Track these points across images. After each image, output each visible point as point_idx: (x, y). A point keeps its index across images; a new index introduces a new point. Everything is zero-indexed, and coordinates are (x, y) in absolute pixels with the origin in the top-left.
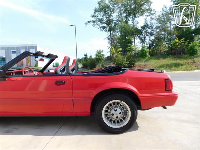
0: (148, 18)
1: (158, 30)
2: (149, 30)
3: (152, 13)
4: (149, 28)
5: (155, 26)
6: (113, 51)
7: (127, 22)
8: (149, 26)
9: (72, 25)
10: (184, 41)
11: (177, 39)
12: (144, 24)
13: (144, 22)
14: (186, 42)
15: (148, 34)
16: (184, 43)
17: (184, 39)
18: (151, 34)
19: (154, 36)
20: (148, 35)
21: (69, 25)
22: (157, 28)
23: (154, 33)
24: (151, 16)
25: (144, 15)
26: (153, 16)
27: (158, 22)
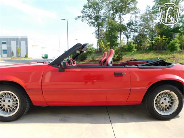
0: (133, 16)
1: (142, 28)
2: (134, 27)
3: (137, 11)
4: (134, 25)
5: (139, 24)
6: (102, 45)
7: (114, 19)
8: (134, 23)
9: (64, 20)
10: (165, 38)
11: (160, 36)
12: (129, 21)
13: (129, 20)
14: (167, 39)
15: (132, 30)
16: (165, 40)
17: (165, 36)
18: (135, 31)
19: (138, 33)
20: (132, 32)
21: (61, 19)
22: (141, 25)
23: (138, 30)
24: (136, 14)
25: (129, 13)
26: (137, 14)
27: (141, 20)
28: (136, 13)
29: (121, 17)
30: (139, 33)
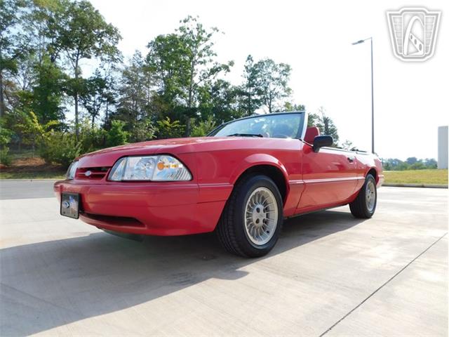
0: (107, 66)
1: (125, 95)
3: (116, 57)
4: (107, 88)
5: (120, 85)
10: (178, 126)
11: (169, 119)
12: (94, 76)
13: (94, 72)
15: (104, 99)
17: (179, 121)
18: (111, 101)
20: (104, 101)
22: (122, 91)
23: (116, 99)
24: (113, 63)
25: (99, 57)
26: (116, 64)
27: (125, 78)
28: (114, 60)
29: (79, 61)
30: (118, 106)
